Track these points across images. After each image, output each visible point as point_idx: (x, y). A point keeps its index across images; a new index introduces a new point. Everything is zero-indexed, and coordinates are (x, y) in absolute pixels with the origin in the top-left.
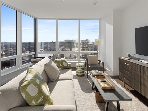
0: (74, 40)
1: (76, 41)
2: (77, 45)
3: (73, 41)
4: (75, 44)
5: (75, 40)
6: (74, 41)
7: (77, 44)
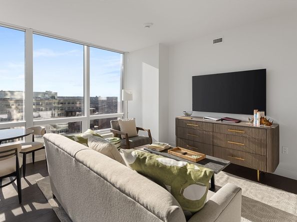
0: (9, 91)
1: (16, 94)
2: (19, 105)
3: (7, 95)
4: (11, 102)
5: (12, 93)
6: (9, 94)
7: (19, 102)
